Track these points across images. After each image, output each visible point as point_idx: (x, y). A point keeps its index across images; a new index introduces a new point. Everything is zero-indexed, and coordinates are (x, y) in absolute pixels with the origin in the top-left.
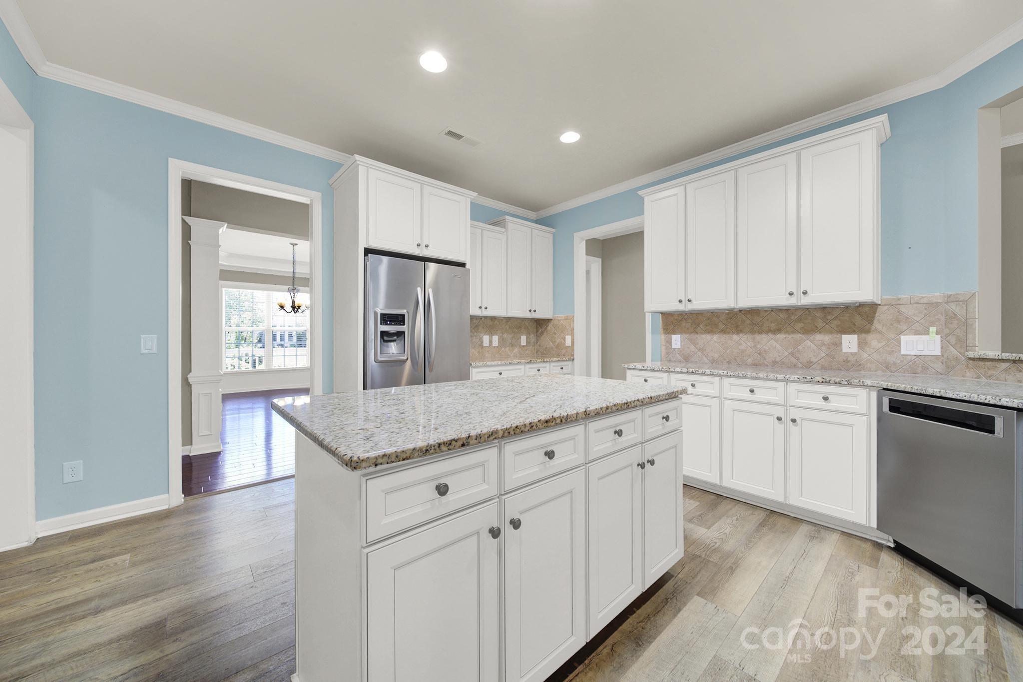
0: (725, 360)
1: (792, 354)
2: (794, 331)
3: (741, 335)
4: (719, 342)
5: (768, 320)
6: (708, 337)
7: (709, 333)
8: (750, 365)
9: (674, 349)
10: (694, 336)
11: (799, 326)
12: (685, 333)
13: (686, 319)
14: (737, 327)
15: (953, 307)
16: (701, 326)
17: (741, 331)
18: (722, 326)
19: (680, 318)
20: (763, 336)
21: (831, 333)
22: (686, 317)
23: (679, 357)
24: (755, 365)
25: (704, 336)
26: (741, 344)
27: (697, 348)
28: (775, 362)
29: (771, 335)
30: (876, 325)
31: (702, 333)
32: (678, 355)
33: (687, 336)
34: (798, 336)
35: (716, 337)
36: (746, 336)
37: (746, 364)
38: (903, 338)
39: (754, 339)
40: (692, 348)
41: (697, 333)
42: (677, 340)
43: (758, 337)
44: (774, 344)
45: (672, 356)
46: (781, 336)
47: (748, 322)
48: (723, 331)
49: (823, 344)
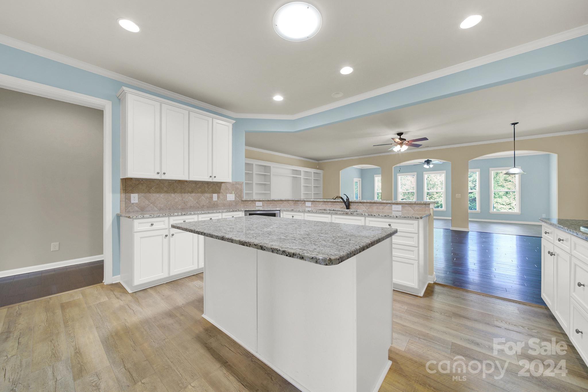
0: (167, 208)
1: (197, 202)
2: (198, 192)
3: (176, 194)
4: (164, 198)
5: (188, 186)
6: (157, 195)
7: (158, 193)
8: (180, 209)
9: (133, 204)
10: (148, 195)
11: (200, 190)
12: (142, 193)
13: (142, 184)
14: (174, 190)
15: (238, 185)
16: (153, 189)
17: (176, 192)
18: (165, 189)
19: (137, 183)
20: (186, 194)
21: (210, 193)
22: (142, 182)
23: (137, 209)
24: (183, 209)
25: (154, 195)
26: (176, 199)
27: (150, 202)
28: (191, 207)
29: (189, 194)
30: (222, 191)
31: (154, 193)
32: (136, 208)
33: (143, 194)
34: (199, 195)
35: (162, 195)
36: (178, 195)
37: (178, 209)
38: (228, 195)
39: (182, 196)
40: (147, 202)
41: (150, 193)
42: (135, 198)
43: (184, 195)
44: (191, 198)
45: (131, 209)
46: (193, 194)
47: (179, 187)
48: (166, 192)
49: (207, 198)
